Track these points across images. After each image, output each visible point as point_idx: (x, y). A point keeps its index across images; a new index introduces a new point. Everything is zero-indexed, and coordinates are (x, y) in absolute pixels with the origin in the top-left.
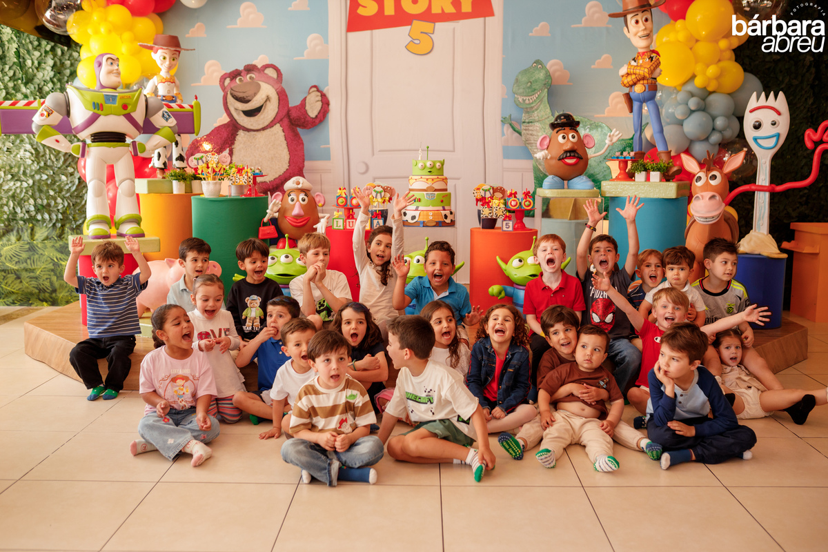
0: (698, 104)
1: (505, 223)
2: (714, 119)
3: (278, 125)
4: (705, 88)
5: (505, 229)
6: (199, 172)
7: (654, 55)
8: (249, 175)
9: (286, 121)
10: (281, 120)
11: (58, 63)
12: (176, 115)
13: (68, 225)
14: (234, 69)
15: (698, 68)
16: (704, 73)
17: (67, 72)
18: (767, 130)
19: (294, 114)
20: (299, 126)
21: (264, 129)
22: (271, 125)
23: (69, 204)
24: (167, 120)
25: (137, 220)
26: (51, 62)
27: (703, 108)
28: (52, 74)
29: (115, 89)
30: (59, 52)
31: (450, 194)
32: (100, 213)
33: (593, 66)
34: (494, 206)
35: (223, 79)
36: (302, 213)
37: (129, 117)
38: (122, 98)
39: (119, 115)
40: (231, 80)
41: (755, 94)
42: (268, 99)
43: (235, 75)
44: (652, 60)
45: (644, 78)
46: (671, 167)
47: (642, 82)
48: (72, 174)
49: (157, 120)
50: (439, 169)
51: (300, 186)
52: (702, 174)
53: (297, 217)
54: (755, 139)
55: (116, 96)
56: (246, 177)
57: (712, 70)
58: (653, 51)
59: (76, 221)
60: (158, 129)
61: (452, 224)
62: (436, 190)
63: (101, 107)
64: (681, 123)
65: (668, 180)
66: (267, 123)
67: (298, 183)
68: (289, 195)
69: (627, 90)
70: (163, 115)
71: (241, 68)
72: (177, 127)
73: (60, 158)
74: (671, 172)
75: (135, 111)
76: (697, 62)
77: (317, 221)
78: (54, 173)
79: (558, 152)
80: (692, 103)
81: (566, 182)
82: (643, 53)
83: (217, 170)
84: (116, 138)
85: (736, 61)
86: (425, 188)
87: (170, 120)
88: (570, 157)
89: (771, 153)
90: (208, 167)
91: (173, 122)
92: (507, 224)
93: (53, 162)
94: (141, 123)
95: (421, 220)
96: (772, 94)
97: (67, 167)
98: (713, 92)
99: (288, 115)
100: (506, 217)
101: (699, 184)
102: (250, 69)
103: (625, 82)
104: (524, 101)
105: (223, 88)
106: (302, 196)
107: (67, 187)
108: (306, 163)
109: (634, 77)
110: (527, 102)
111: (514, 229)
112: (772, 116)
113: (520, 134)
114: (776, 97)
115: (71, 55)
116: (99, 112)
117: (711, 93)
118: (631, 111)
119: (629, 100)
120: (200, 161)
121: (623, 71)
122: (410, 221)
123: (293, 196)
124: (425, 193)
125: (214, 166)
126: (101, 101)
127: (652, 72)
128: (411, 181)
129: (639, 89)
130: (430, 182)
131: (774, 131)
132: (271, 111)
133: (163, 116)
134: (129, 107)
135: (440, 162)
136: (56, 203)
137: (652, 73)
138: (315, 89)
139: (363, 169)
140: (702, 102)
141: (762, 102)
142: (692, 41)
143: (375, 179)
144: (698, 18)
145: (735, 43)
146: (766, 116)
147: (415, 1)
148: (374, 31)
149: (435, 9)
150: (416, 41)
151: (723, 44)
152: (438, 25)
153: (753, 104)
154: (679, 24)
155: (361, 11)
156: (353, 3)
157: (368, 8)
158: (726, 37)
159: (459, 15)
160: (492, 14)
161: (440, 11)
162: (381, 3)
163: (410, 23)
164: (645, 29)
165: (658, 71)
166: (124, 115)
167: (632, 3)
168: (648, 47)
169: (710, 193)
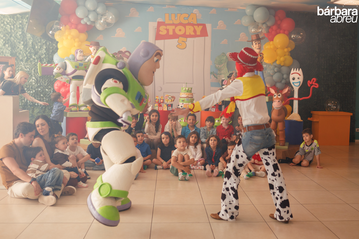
1: (212, 109)
2: (283, 75)
4: (280, 64)
5: (212, 111)
11: (48, 48)
13: (47, 108)
15: (278, 58)
16: (280, 60)
17: (51, 51)
18: (296, 80)
23: (48, 100)
26: (45, 47)
27: (279, 71)
28: (45, 51)
29: (81, 61)
30: (48, 43)
31: (194, 99)
32: (74, 103)
39: (83, 70)
41: (293, 69)
43: (115, 54)
44: (261, 56)
48: (50, 89)
50: (190, 91)
54: (293, 83)
55: (83, 64)
57: (282, 59)
58: (261, 53)
59: (50, 106)
62: (189, 98)
63: (78, 67)
64: (272, 76)
65: (266, 96)
71: (117, 52)
73: (46, 82)
74: (267, 93)
75: (88, 69)
76: (277, 55)
77: (148, 107)
78: (43, 88)
80: (276, 70)
82: (258, 54)
84: (81, 77)
85: (290, 56)
86: (186, 97)
89: (298, 88)
92: (213, 109)
93: (43, 84)
95: (184, 107)
97: (48, 86)
98: (283, 66)
101: (275, 97)
102: (120, 52)
104: (218, 66)
107: (48, 93)
110: (219, 67)
111: (215, 110)
112: (298, 76)
113: (217, 78)
115: (52, 45)
116: (77, 69)
117: (282, 66)
122: (180, 108)
124: (186, 98)
126: (78, 65)
128: (181, 95)
130: (187, 95)
131: (299, 80)
135: (191, 88)
136: (43, 99)
137: (261, 61)
139: (160, 90)
140: (279, 69)
141: (295, 71)
142: (276, 49)
143: (164, 93)
144: (277, 41)
145: (290, 49)
146: (296, 76)
147: (180, 30)
148: (165, 40)
149: (187, 33)
150: (180, 44)
151: (286, 50)
152: (188, 39)
153: (292, 72)
154: (271, 42)
155: (161, 33)
156: (158, 30)
157: (163, 32)
158: (287, 48)
159: (196, 36)
160: (207, 36)
161: (189, 34)
162: (168, 30)
163: (178, 38)
164: (259, 46)
165: (263, 60)
166: (85, 70)
167: (254, 38)
168: (260, 52)
169: (278, 100)
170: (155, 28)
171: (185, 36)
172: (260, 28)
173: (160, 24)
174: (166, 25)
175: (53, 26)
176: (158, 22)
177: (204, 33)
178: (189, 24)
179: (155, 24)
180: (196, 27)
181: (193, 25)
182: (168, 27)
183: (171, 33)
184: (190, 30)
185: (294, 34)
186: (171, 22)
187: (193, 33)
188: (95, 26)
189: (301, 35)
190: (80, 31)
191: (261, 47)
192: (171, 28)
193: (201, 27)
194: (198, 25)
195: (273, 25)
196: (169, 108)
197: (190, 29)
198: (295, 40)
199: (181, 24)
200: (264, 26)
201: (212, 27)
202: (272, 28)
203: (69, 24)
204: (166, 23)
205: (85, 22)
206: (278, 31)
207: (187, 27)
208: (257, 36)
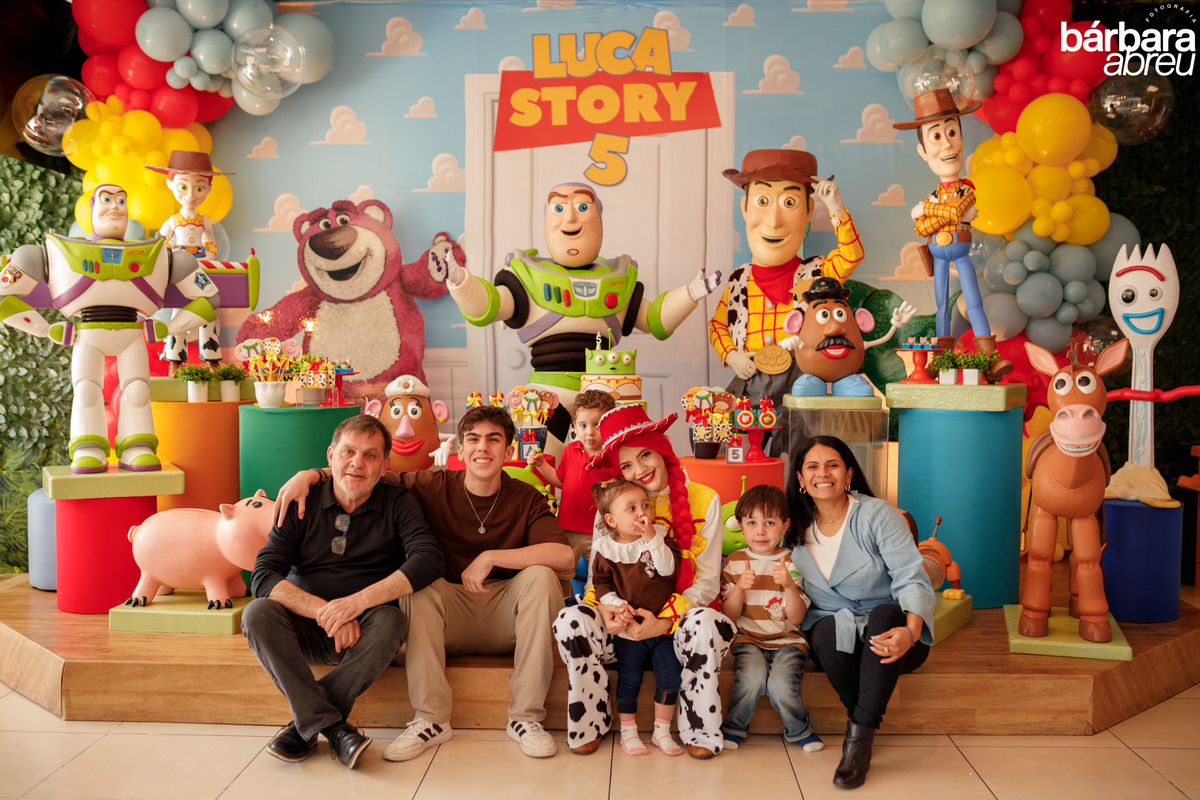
0: (1040, 261)
1: (731, 449)
2: (1064, 285)
3: (383, 294)
4: (1050, 237)
5: (731, 459)
6: (251, 367)
7: (965, 187)
8: (330, 372)
9: (396, 287)
10: (389, 285)
11: (50, 198)
12: (218, 279)
14: (316, 207)
15: (1038, 206)
16: (1048, 215)
18: (1142, 305)
19: (409, 277)
20: (417, 295)
21: (361, 299)
22: (372, 293)
24: (202, 287)
25: (151, 444)
26: (39, 197)
27: (1047, 268)
28: (40, 214)
29: (120, 239)
30: (53, 181)
32: (91, 433)
33: (874, 203)
34: (715, 422)
35: (298, 223)
36: (412, 432)
37: (141, 283)
38: (131, 253)
39: (125, 280)
40: (312, 224)
41: (1124, 248)
42: (368, 254)
43: (317, 216)
44: (962, 195)
45: (950, 223)
46: (995, 362)
47: (947, 228)
49: (188, 286)
50: (628, 365)
51: (409, 391)
52: (1064, 376)
53: (406, 438)
54: (1129, 318)
55: (121, 250)
56: (324, 376)
57: (1060, 210)
58: (964, 182)
60: (190, 301)
63: (95, 267)
64: (1013, 291)
65: (991, 383)
66: (365, 290)
67: (407, 386)
68: (392, 405)
69: (925, 241)
70: (197, 278)
71: (328, 206)
72: (218, 298)
74: (996, 370)
75: (151, 273)
76: (1035, 197)
77: (436, 445)
78: (38, 366)
79: (817, 338)
80: (1031, 260)
81: (829, 385)
82: (949, 184)
83: (279, 364)
84: (123, 315)
85: (1097, 195)
87: (208, 287)
88: (835, 346)
89: (1153, 340)
90: (265, 361)
91: (212, 290)
92: (735, 452)
94: (161, 292)
96: (1150, 248)
98: (1063, 243)
99: (400, 277)
100: (734, 440)
101: (1062, 392)
102: (342, 207)
103: (922, 228)
105: (300, 237)
106: (412, 406)
107: (57, 387)
108: (428, 352)
109: (934, 220)
111: (746, 459)
112: (1151, 281)
116: (93, 275)
117: (1059, 244)
118: (932, 273)
119: (929, 256)
120: (252, 351)
121: (918, 211)
123: (398, 405)
125: (275, 359)
126: (96, 257)
127: (963, 213)
129: (942, 239)
130: (613, 385)
131: (1153, 305)
132: (372, 273)
133: (197, 280)
134: (142, 268)
135: (629, 353)
136: (39, 412)
137: (962, 215)
138: (443, 238)
139: (518, 361)
140: (1045, 259)
141: (1135, 261)
142: (1027, 166)
144: (1038, 129)
145: (1095, 167)
146: (1142, 283)
147: (599, 104)
148: (536, 150)
149: (631, 117)
150: (600, 165)
151: (1076, 169)
152: (634, 140)
153: (1119, 264)
154: (1007, 137)
155: (515, 119)
156: (505, 108)
157: (527, 115)
158: (1080, 158)
159: (666, 126)
160: (717, 123)
161: (637, 120)
162: (546, 107)
163: (591, 138)
164: (951, 147)
165: (972, 211)
166: (133, 280)
167: (931, 109)
168: (956, 175)
169: (1085, 408)
170: (493, 101)
171: (620, 127)
172: (955, 74)
173: (512, 82)
174: (539, 84)
175: (37, 101)
176: (506, 75)
177: (702, 112)
178: (637, 77)
179: (494, 84)
180: (667, 89)
181: (652, 79)
182: (547, 93)
183: (560, 118)
184: (640, 103)
185: (1117, 94)
186: (559, 72)
187: (653, 116)
188: (232, 99)
189: (1147, 98)
190: (168, 122)
192: (559, 97)
193: (689, 87)
194: (678, 78)
195: (1016, 59)
196: (526, 447)
197: (641, 97)
198: (1118, 123)
199: (600, 78)
200: (972, 65)
201: (739, 85)
202: (1010, 73)
203: (120, 89)
204: (538, 75)
205: (184, 80)
206: (1037, 83)
207: (627, 88)
208: (943, 95)
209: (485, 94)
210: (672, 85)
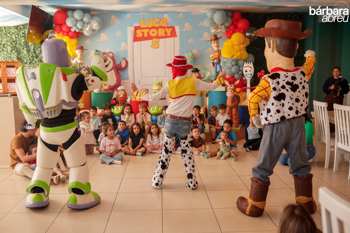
0: (235, 63)
2: (239, 67)
3: (113, 70)
4: (237, 59)
7: (220, 51)
8: (108, 86)
9: (115, 69)
10: (114, 68)
15: (235, 53)
16: (237, 55)
18: (248, 72)
19: (118, 67)
20: (119, 70)
21: (109, 71)
22: (111, 70)
24: (85, 71)
27: (237, 64)
33: (206, 51)
36: (123, 96)
41: (245, 63)
42: (110, 62)
44: (219, 53)
45: (217, 58)
49: (82, 71)
50: (161, 84)
51: (122, 89)
52: (229, 85)
53: (122, 98)
54: (246, 75)
57: (238, 54)
61: (165, 99)
64: (231, 68)
66: (110, 70)
68: (119, 92)
69: (213, 61)
76: (235, 51)
77: (127, 98)
80: (233, 63)
82: (217, 51)
85: (246, 51)
86: (157, 89)
89: (250, 79)
96: (249, 63)
98: (240, 59)
99: (116, 67)
101: (228, 88)
102: (105, 53)
106: (123, 92)
108: (122, 81)
109: (214, 58)
112: (249, 69)
114: (250, 64)
117: (239, 60)
118: (214, 67)
119: (213, 64)
121: (211, 56)
123: (120, 92)
124: (157, 90)
127: (219, 56)
128: (153, 87)
129: (215, 61)
130: (158, 87)
131: (250, 73)
132: (111, 66)
133: (84, 70)
135: (161, 82)
138: (124, 59)
139: (139, 82)
141: (247, 65)
142: (233, 45)
143: (142, 85)
144: (234, 39)
145: (245, 45)
146: (248, 69)
147: (153, 33)
148: (141, 41)
149: (160, 35)
150: (154, 44)
151: (242, 46)
152: (161, 40)
153: (245, 65)
154: (229, 40)
155: (137, 36)
156: (135, 33)
157: (139, 35)
158: (243, 44)
159: (166, 37)
160: (176, 36)
161: (161, 36)
162: (143, 33)
163: (152, 39)
164: (217, 45)
165: (220, 56)
167: (213, 38)
168: (218, 49)
169: (231, 90)
170: (133, 32)
171: (158, 37)
172: (220, 28)
173: (136, 28)
174: (142, 29)
175: (48, 35)
176: (135, 27)
177: (173, 34)
178: (161, 27)
179: (133, 29)
180: (167, 29)
181: (164, 28)
182: (143, 30)
183: (146, 35)
184: (161, 32)
185: (249, 32)
186: (146, 27)
187: (164, 35)
188: (83, 33)
189: (254, 33)
190: (71, 38)
191: (218, 45)
192: (146, 31)
193: (171, 29)
194: (169, 27)
195: (231, 26)
198: (249, 37)
199: (154, 27)
200: (223, 27)
201: (180, 29)
202: (230, 28)
203: (62, 32)
204: (141, 27)
205: (74, 30)
206: (235, 30)
207: (159, 29)
208: (216, 36)
209: (131, 31)
210: (168, 29)
